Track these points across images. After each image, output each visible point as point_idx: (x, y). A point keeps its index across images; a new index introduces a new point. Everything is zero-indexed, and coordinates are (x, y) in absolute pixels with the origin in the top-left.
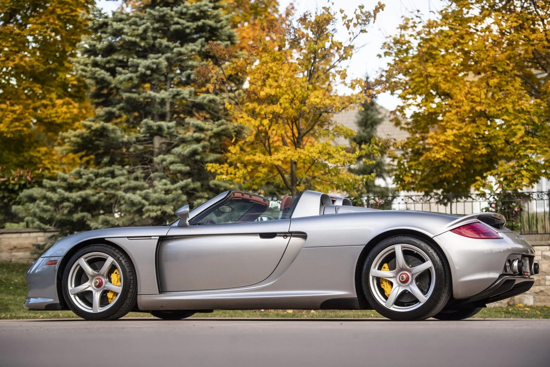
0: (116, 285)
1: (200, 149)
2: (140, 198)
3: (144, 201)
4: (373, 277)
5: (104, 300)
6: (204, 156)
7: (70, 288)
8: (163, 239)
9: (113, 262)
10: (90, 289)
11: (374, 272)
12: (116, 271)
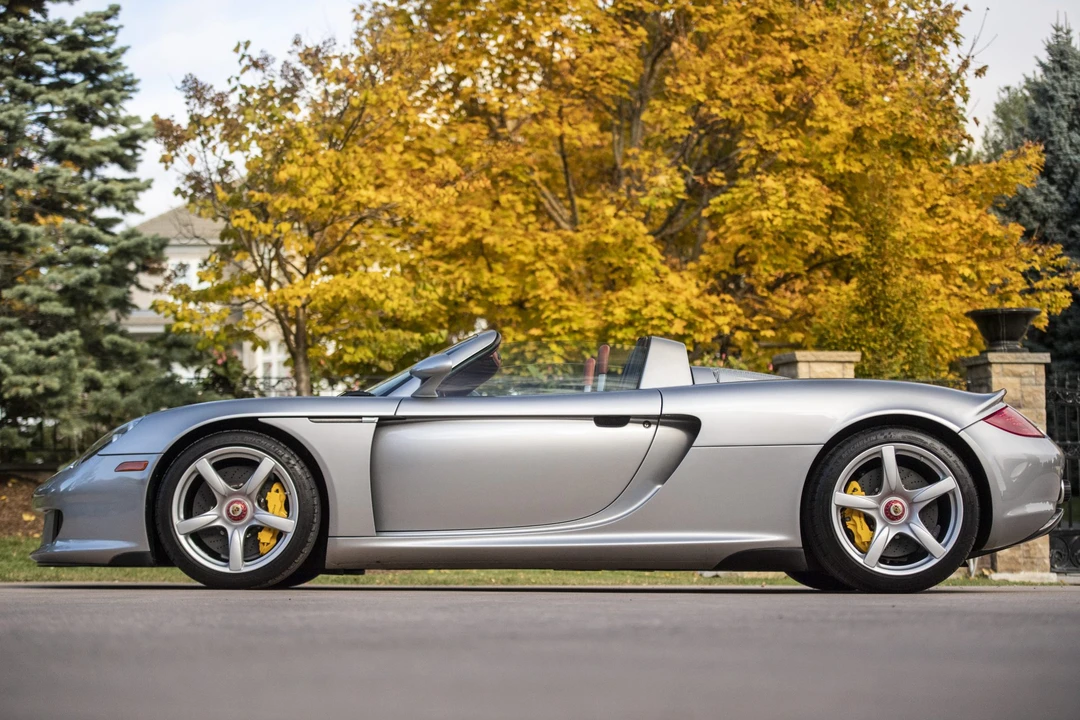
0: (278, 515)
4: (839, 507)
5: (252, 548)
7: (176, 521)
9: (275, 468)
10: (218, 523)
11: (840, 497)
12: (276, 486)
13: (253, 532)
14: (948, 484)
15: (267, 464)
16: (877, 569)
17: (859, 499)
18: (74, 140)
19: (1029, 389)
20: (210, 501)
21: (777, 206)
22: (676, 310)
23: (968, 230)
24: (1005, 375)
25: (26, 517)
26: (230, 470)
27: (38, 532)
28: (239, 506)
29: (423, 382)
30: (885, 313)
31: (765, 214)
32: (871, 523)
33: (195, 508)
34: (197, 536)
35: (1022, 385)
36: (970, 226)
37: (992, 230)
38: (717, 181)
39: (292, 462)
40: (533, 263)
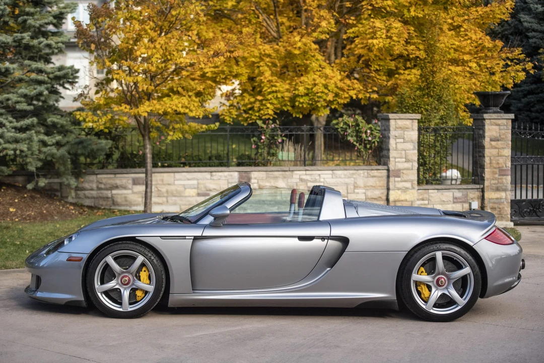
4: (414, 281)
7: (96, 286)
9: (144, 261)
11: (415, 277)
12: (144, 269)
13: (133, 291)
14: (467, 270)
15: (140, 259)
16: (432, 311)
17: (425, 277)
18: (31, 17)
19: (503, 132)
20: (113, 275)
21: (381, 37)
22: (329, 88)
23: (475, 44)
24: (492, 125)
25: (11, 210)
26: (122, 260)
27: (17, 218)
28: (127, 279)
29: (215, 219)
30: (433, 91)
31: (375, 41)
32: (429, 288)
33: (106, 279)
34: (107, 293)
35: (500, 129)
36: (477, 42)
37: (487, 44)
38: (351, 22)
39: (152, 258)
40: (258, 62)
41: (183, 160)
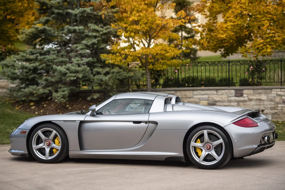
0: (57, 145)
1: (97, 42)
2: (65, 70)
3: (67, 71)
4: (192, 146)
5: (51, 153)
6: (99, 45)
7: (33, 146)
8: (82, 122)
9: (56, 133)
10: (44, 147)
11: (193, 144)
12: (57, 138)
13: (52, 149)
14: (221, 141)
15: (54, 132)
16: (202, 163)
17: (199, 144)
20: (41, 141)
26: (46, 134)
28: (48, 142)
29: (92, 112)
32: (201, 150)
34: (38, 150)
41: (203, 83)
